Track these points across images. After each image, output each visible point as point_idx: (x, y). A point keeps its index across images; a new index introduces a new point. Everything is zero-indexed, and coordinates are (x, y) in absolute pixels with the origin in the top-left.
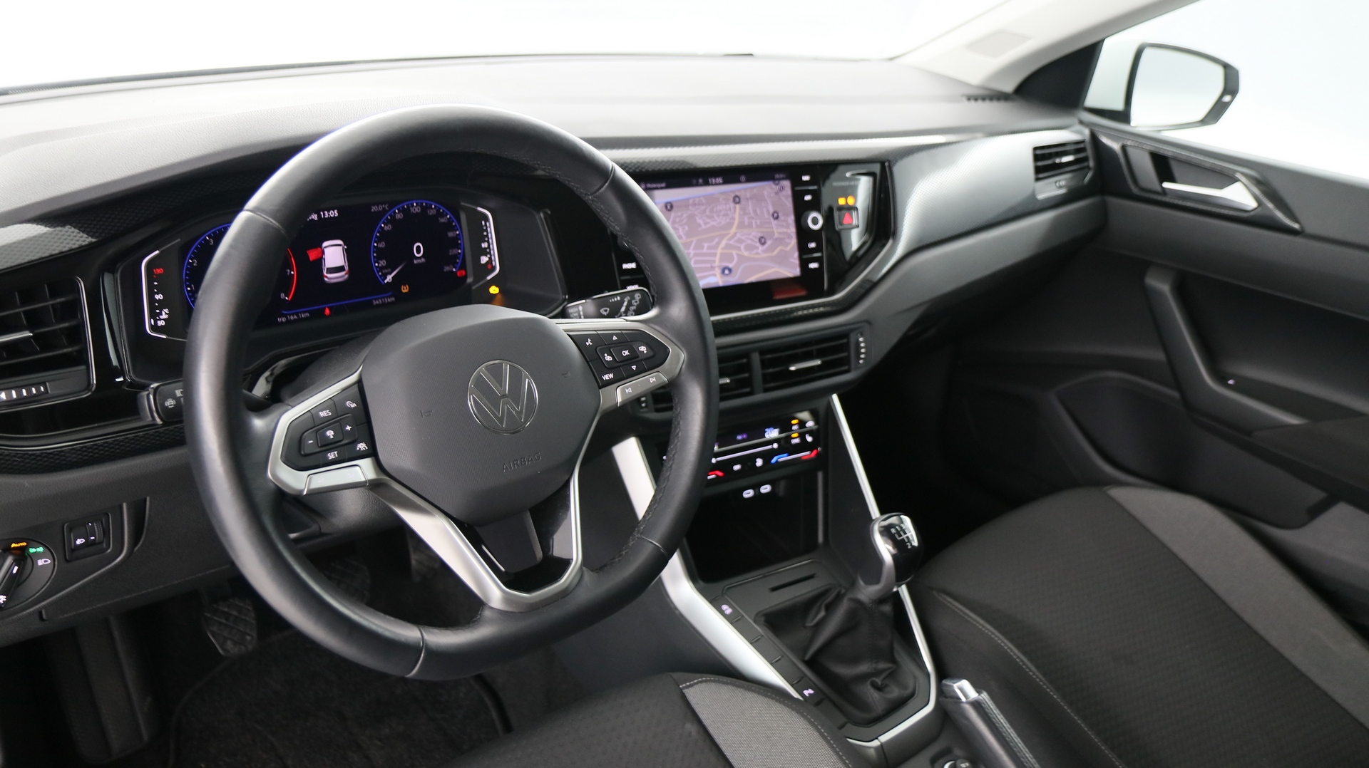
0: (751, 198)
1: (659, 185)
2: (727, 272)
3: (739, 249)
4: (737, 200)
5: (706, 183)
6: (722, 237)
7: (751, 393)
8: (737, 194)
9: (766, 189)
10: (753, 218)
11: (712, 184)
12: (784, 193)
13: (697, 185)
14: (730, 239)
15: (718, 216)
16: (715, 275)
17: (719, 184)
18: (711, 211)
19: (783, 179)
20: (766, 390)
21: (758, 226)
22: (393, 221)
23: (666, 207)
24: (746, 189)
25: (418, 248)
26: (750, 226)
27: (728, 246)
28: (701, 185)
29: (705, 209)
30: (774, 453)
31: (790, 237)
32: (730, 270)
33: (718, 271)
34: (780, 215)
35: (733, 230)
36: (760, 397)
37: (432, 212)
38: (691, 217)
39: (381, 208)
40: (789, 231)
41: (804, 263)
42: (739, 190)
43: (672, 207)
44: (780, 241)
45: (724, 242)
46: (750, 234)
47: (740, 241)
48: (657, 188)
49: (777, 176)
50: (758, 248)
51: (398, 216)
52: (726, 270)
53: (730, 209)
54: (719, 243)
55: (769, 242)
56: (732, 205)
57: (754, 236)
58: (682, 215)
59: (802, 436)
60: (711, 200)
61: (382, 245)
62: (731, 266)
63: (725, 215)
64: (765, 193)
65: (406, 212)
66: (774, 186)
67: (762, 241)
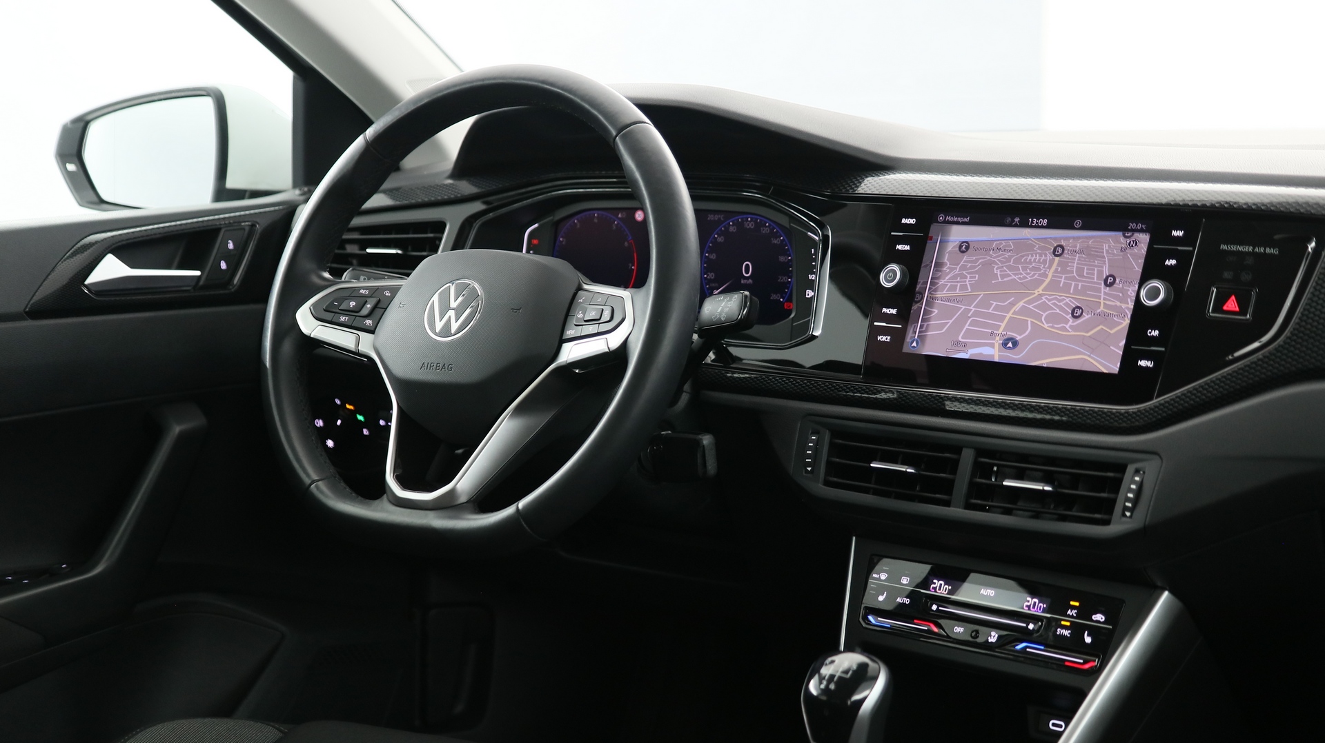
0: (1081, 252)
1: (961, 220)
2: (1010, 345)
3: (1039, 317)
4: (1058, 251)
5: (1024, 224)
6: (1019, 297)
7: (947, 504)
8: (1063, 243)
9: (1109, 242)
10: (1074, 279)
11: (1031, 227)
12: (1135, 250)
13: (1011, 225)
14: (1029, 302)
15: (1024, 269)
16: (992, 346)
17: (1042, 227)
18: (1017, 261)
19: (1141, 231)
20: (968, 506)
21: (1076, 291)
22: (726, 233)
23: (961, 247)
24: (1074, 238)
25: (747, 266)
26: (1066, 288)
27: (1024, 311)
28: (1016, 226)
29: (1010, 257)
30: (1025, 635)
31: (1121, 314)
32: (1015, 343)
33: (998, 341)
34: (1117, 281)
35: (1040, 289)
36: (957, 512)
37: (765, 231)
38: (988, 265)
39: (716, 217)
40: (1124, 306)
41: (1129, 357)
42: (1066, 239)
43: (967, 248)
44: (1105, 318)
45: (1021, 304)
46: (1060, 301)
47: (1044, 307)
48: (957, 223)
49: (1133, 226)
50: (1067, 321)
51: (732, 229)
52: (1010, 343)
53: (1045, 262)
54: (1012, 304)
55: (1086, 316)
56: (1050, 256)
57: (1067, 304)
58: (977, 260)
59: (1077, 630)
60: (1022, 246)
61: (713, 256)
62: (1018, 338)
63: (1034, 269)
64: (1105, 247)
65: (740, 225)
66: (1122, 239)
67: (1076, 313)
